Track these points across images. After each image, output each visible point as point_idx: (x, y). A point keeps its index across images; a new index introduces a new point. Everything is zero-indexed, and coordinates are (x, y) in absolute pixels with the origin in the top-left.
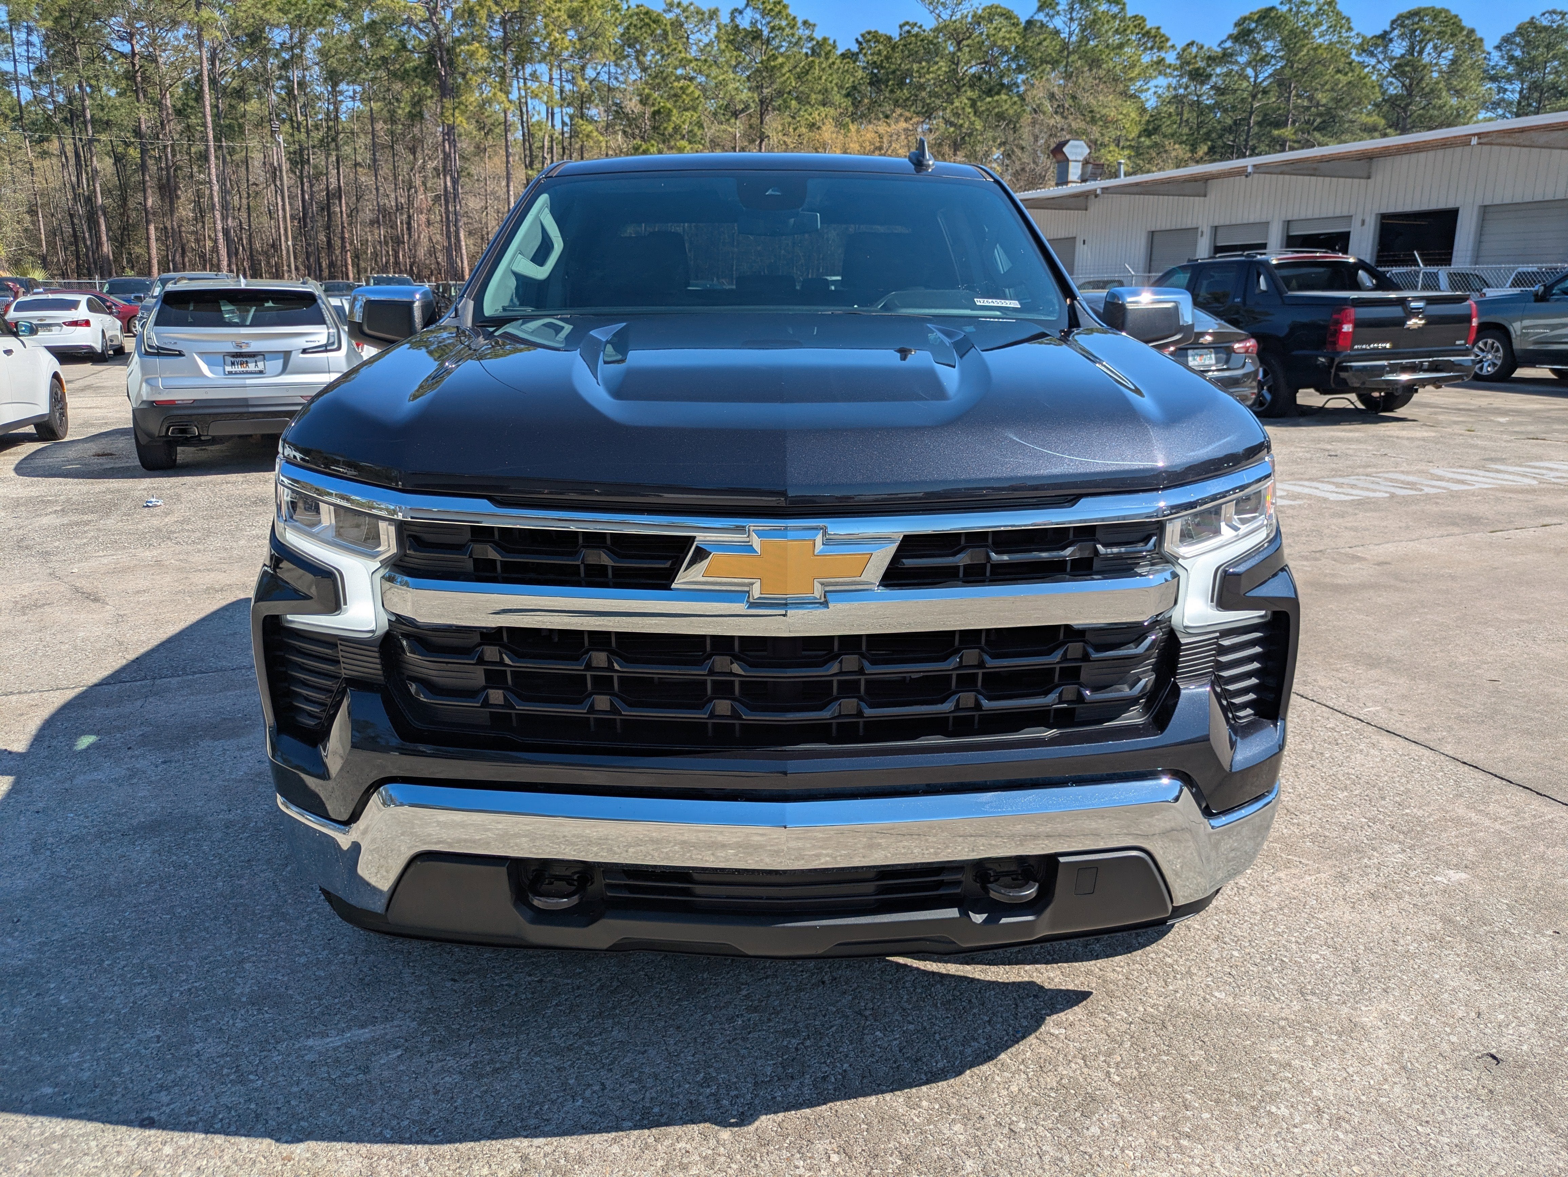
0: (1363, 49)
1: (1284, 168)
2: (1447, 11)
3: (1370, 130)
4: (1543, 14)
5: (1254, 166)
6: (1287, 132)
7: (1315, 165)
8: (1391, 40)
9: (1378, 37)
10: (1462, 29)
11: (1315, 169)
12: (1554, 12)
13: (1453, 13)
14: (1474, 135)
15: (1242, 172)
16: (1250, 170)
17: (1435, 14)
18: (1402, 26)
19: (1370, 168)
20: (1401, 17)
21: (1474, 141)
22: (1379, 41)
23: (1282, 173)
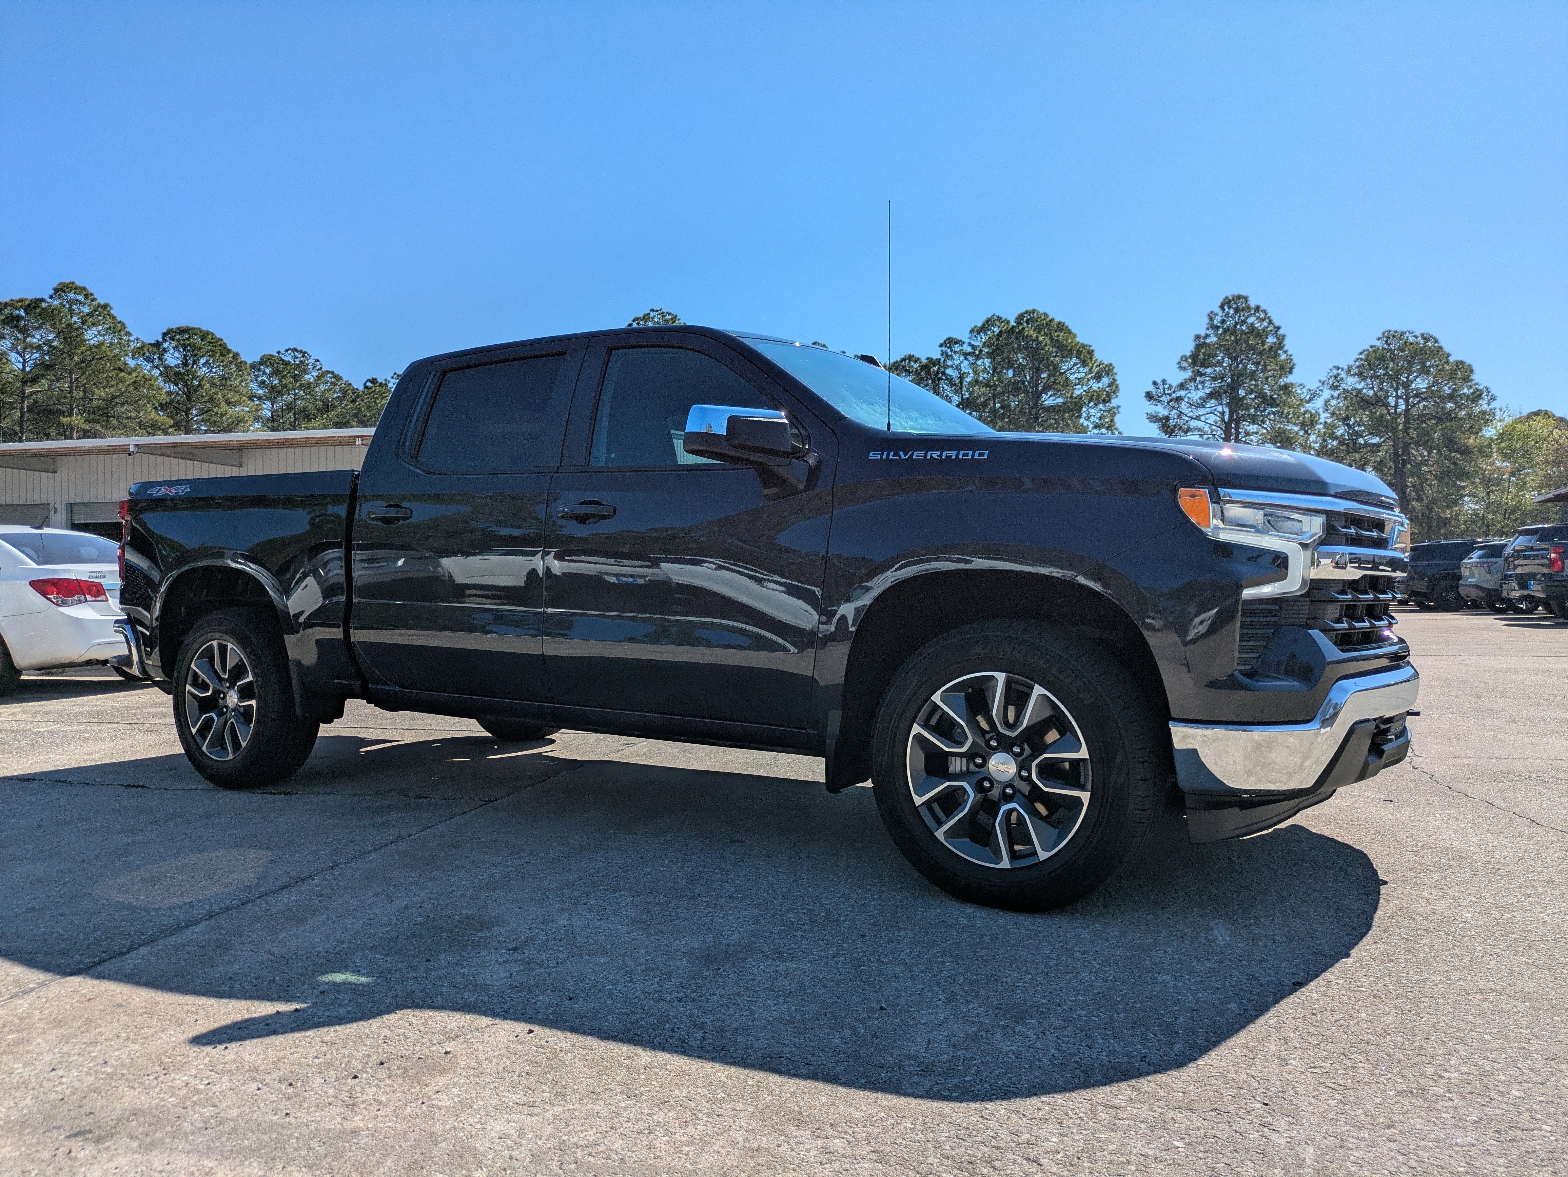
0: (138, 352)
1: (165, 451)
2: (212, 334)
3: (154, 428)
4: (287, 350)
5: (137, 445)
6: (76, 420)
7: (192, 451)
8: (164, 350)
9: (153, 345)
10: (229, 351)
11: (193, 454)
12: (295, 350)
13: (218, 336)
14: (358, 437)
15: (123, 450)
16: (132, 448)
17: (204, 335)
18: (173, 339)
19: (240, 458)
20: (169, 331)
21: (359, 442)
22: (155, 350)
23: (163, 455)
